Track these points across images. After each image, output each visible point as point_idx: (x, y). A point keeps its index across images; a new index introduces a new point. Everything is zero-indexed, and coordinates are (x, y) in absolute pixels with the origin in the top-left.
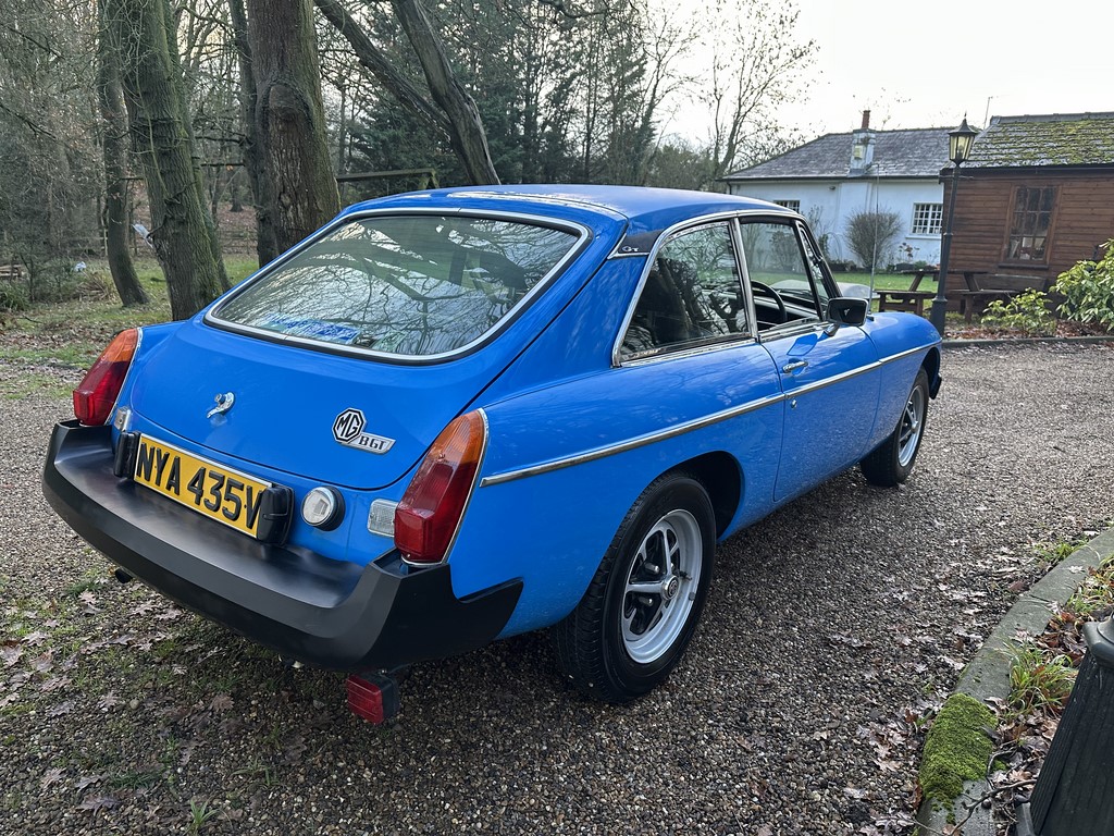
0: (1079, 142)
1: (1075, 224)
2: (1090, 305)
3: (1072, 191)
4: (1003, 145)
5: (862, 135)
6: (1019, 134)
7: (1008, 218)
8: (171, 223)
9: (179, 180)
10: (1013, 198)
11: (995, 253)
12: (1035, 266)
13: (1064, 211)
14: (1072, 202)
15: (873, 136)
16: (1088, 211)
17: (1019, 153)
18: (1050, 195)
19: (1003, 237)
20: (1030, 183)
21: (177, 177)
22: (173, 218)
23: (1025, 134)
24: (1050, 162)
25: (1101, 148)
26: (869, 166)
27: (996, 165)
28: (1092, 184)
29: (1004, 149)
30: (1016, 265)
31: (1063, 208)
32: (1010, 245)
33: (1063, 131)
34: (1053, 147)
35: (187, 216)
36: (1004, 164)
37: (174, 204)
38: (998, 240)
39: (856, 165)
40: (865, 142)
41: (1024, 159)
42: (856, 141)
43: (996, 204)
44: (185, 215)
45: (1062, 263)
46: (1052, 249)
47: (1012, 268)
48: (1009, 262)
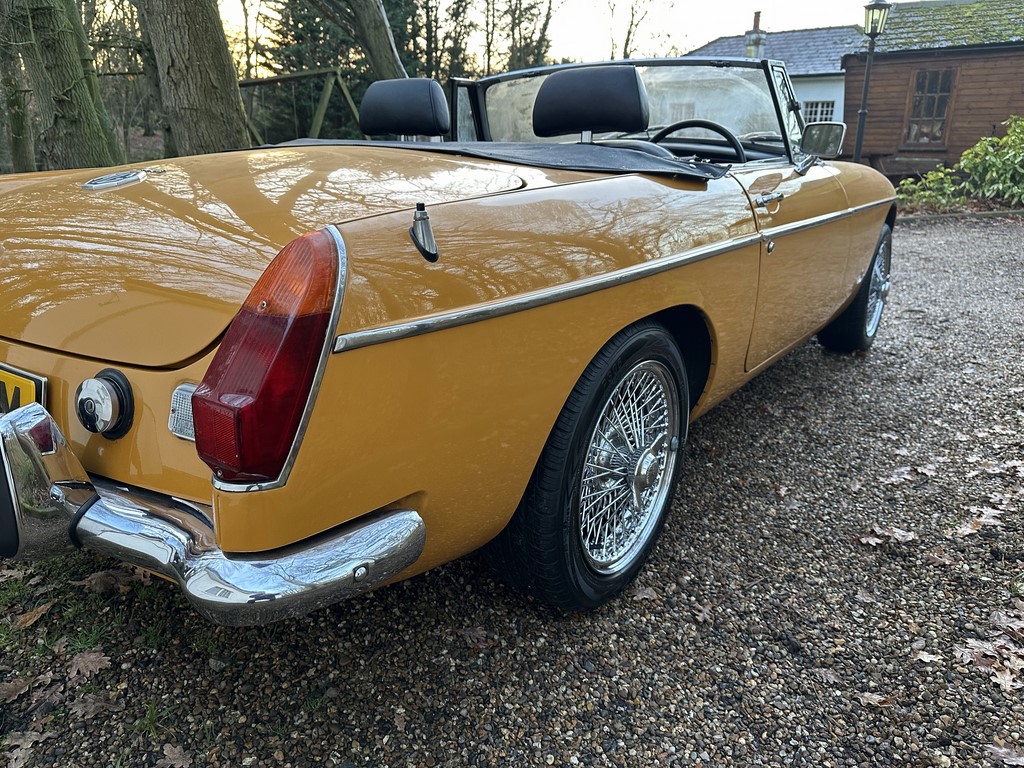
0: (975, 23)
1: (973, 105)
2: (993, 182)
3: (970, 72)
4: (901, 30)
5: (754, 36)
6: (916, 19)
7: (907, 101)
8: (62, 123)
9: (67, 76)
10: (913, 82)
11: (895, 137)
12: (934, 149)
13: (962, 93)
14: (970, 82)
15: (764, 36)
16: (986, 91)
17: (917, 36)
18: (948, 77)
19: (902, 121)
20: (930, 66)
21: (65, 72)
22: (63, 117)
23: (921, 19)
24: (950, 44)
25: (998, 28)
27: (896, 49)
28: (990, 64)
29: (902, 33)
30: (916, 149)
31: (961, 89)
32: (909, 129)
33: (958, 14)
34: (950, 29)
35: (79, 114)
36: (904, 48)
37: (63, 101)
38: (898, 125)
40: (757, 43)
41: (923, 42)
42: (747, 42)
43: (897, 89)
44: (76, 113)
45: (960, 144)
46: (951, 130)
47: (912, 151)
48: (909, 145)
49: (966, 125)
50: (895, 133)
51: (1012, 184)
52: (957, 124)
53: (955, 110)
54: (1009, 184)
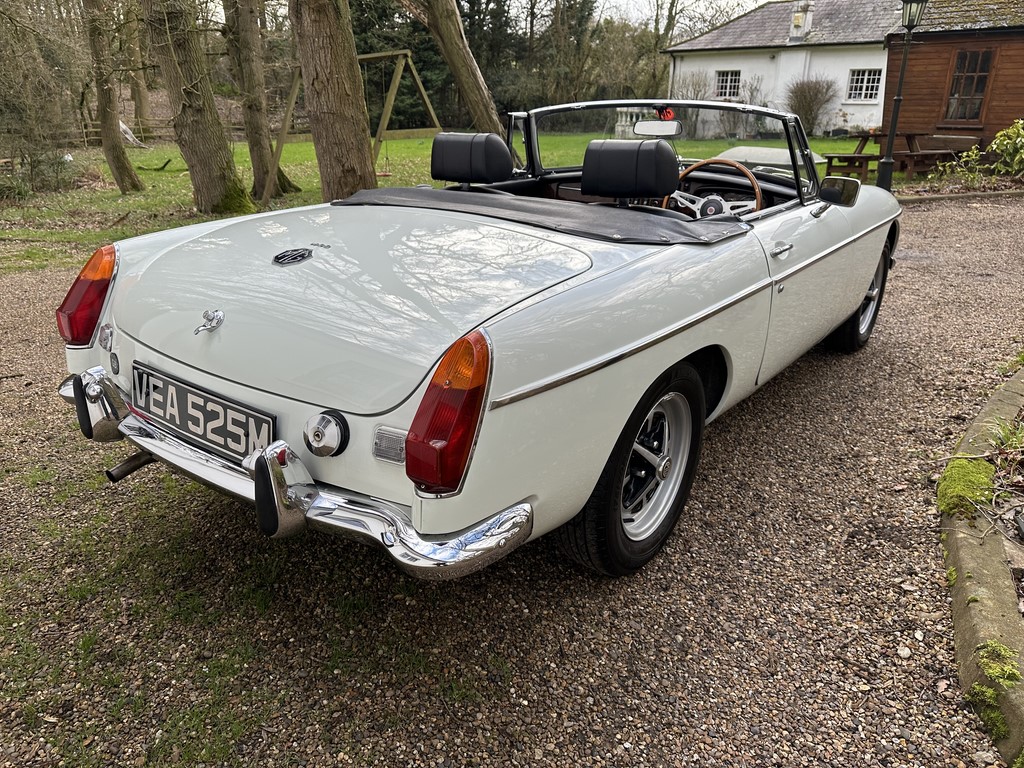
0: (1018, 3)
1: (1011, 85)
2: (1022, 163)
3: (1009, 53)
5: (802, 2)
7: (947, 80)
9: (194, 70)
10: (954, 61)
11: (934, 115)
12: (971, 127)
13: (1001, 72)
14: (1010, 66)
15: (813, 3)
17: (960, 16)
18: (988, 58)
19: (942, 100)
20: (970, 47)
21: (192, 67)
22: (190, 106)
24: (991, 24)
26: (808, 34)
27: (938, 29)
29: (946, 12)
30: (953, 127)
31: (1000, 69)
32: (948, 107)
34: (993, 9)
35: (204, 103)
36: (946, 28)
37: (191, 93)
38: (937, 102)
39: (794, 33)
40: (805, 9)
41: (966, 23)
42: (796, 8)
43: (937, 68)
44: (201, 103)
45: (996, 122)
46: (988, 109)
47: (950, 129)
48: (947, 123)
49: (1003, 104)
50: (934, 111)
52: (994, 103)
53: (993, 89)
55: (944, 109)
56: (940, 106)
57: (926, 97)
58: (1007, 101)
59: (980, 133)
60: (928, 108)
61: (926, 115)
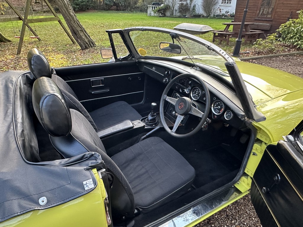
1: (285, 2)
12: (268, 20)
19: (257, 8)
32: (260, 11)
45: (278, 18)
46: (275, 12)
47: (260, 20)
48: (259, 18)
49: (281, 10)
50: (254, 13)
51: (298, 40)
52: (278, 10)
53: (278, 4)
54: (297, 39)
55: (258, 12)
56: (257, 10)
57: (252, 7)
58: (283, 9)
59: (271, 23)
60: (252, 11)
61: (251, 14)
